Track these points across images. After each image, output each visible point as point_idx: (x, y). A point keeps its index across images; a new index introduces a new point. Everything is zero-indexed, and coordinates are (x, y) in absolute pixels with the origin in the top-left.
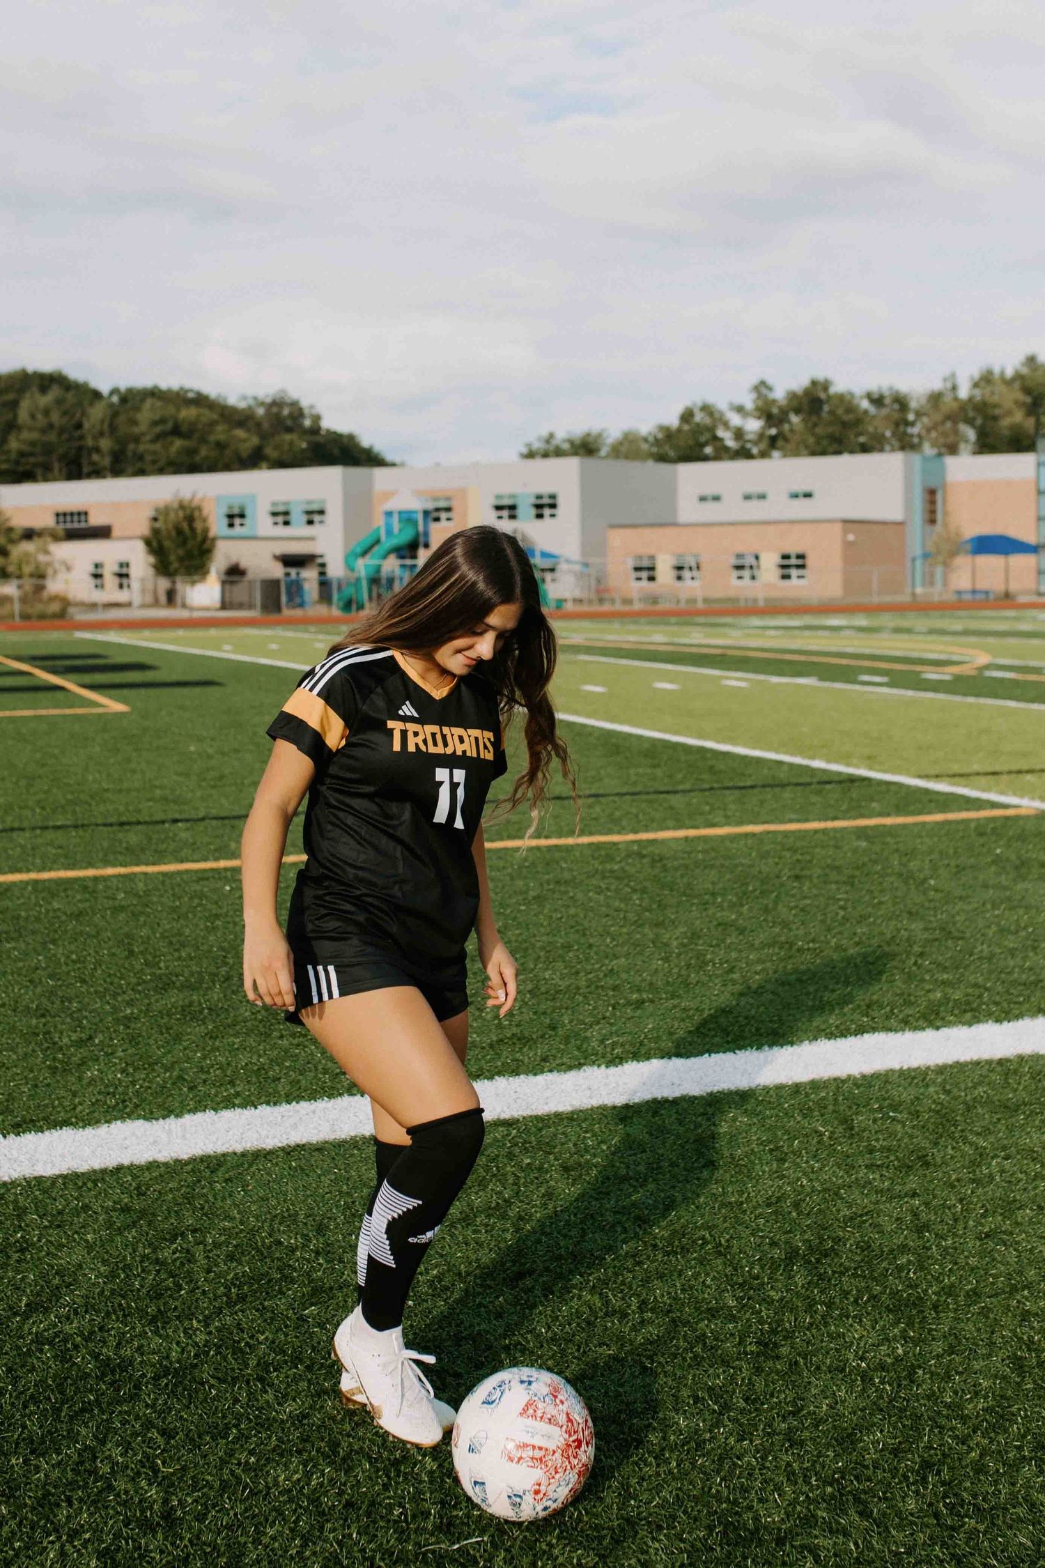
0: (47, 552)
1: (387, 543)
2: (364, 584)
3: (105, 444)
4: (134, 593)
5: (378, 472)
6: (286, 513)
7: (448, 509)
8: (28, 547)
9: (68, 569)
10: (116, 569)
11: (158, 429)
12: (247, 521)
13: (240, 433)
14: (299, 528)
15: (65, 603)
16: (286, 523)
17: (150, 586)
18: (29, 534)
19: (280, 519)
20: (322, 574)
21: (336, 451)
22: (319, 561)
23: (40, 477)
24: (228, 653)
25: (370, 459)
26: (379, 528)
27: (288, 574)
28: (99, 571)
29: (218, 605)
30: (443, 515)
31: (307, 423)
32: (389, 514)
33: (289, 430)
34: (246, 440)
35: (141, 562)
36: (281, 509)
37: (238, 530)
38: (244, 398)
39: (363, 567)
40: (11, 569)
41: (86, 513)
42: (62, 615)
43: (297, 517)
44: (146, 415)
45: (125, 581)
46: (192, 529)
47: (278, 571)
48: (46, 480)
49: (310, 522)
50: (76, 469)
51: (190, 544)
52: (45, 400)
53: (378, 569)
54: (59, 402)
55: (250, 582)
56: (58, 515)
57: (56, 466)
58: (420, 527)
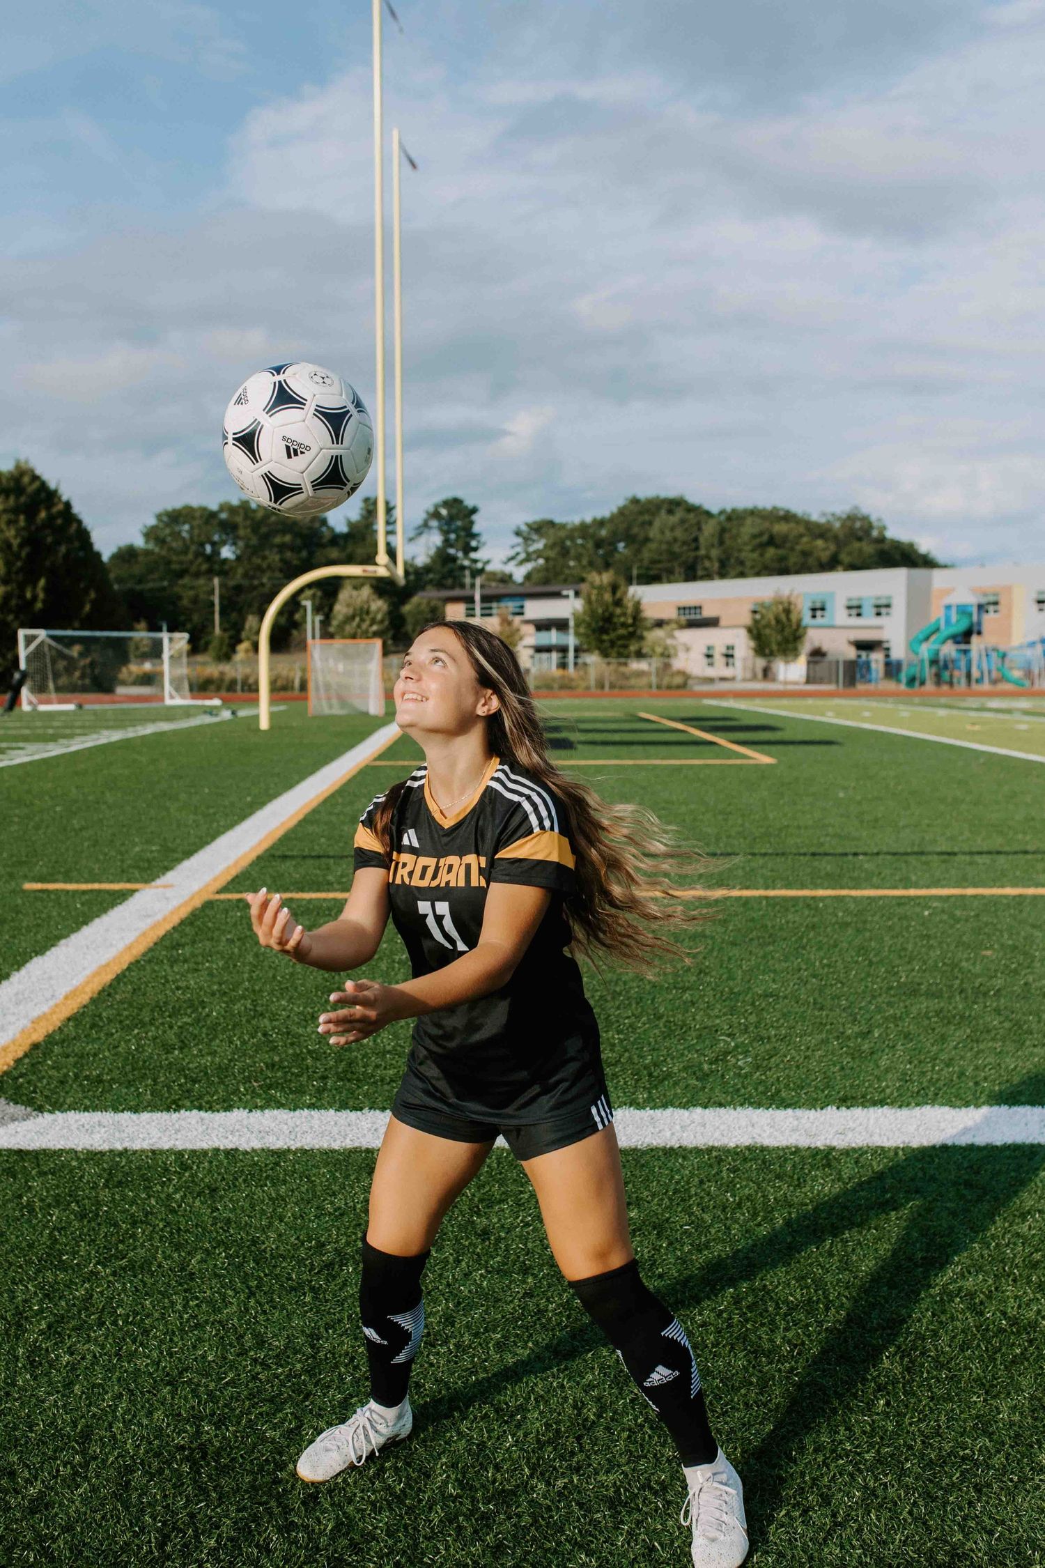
0: (672, 637)
1: (946, 631)
2: (927, 664)
3: (715, 553)
4: (738, 669)
5: (936, 574)
6: (859, 607)
7: (996, 603)
8: (659, 633)
9: (688, 649)
10: (724, 650)
11: (758, 541)
12: (826, 613)
13: (820, 543)
14: (869, 619)
15: (686, 676)
16: (859, 615)
17: (750, 664)
18: (660, 624)
19: (854, 612)
20: (887, 656)
21: (898, 557)
22: (885, 645)
23: (664, 579)
24: (830, 718)
25: (927, 563)
26: (939, 620)
27: (859, 656)
28: (710, 653)
29: (803, 679)
30: (991, 608)
31: (875, 533)
32: (948, 607)
33: (860, 539)
34: (822, 548)
35: (743, 645)
36: (855, 603)
37: (819, 621)
38: (824, 514)
39: (925, 651)
40: (645, 651)
41: (700, 608)
42: (683, 686)
43: (868, 610)
44: (748, 529)
45: (731, 660)
46: (789, 619)
47: (851, 653)
48: (669, 581)
49: (879, 614)
50: (691, 574)
51: (787, 631)
52: (674, 519)
53: (937, 652)
54: (683, 521)
55: (830, 663)
56: (679, 609)
57: (677, 570)
58: (975, 618)
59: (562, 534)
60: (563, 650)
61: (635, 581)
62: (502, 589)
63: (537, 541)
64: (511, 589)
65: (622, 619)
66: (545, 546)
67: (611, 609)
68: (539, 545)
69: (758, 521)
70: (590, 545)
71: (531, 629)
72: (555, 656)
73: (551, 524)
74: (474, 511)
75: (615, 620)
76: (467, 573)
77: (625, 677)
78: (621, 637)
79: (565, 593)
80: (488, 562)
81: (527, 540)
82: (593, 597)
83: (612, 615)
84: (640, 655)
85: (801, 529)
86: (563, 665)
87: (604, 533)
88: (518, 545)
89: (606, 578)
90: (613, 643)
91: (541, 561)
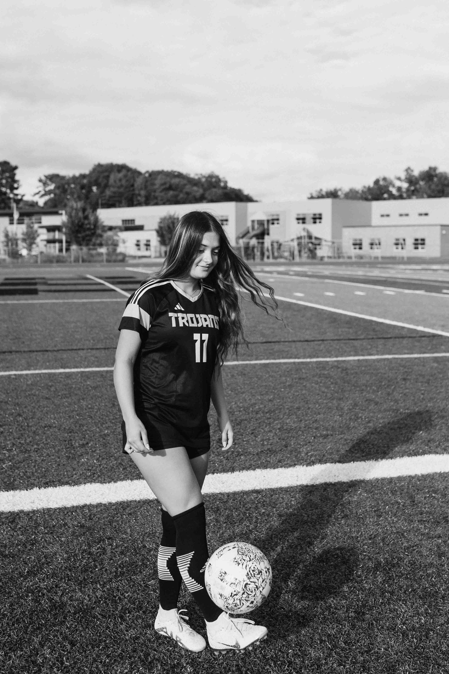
0: (118, 236)
1: (252, 233)
2: (243, 249)
3: (143, 193)
4: (152, 252)
5: (250, 205)
7: (278, 220)
8: (110, 233)
9: (125, 242)
10: (145, 242)
11: (164, 187)
13: (195, 188)
15: (125, 256)
17: (158, 249)
18: (111, 228)
21: (234, 196)
23: (117, 206)
25: (247, 199)
26: (249, 227)
28: (138, 243)
30: (275, 222)
31: (222, 184)
32: (253, 221)
33: (215, 187)
34: (198, 191)
35: (155, 240)
38: (197, 175)
39: (242, 242)
40: (104, 242)
41: (134, 220)
42: (123, 261)
44: (158, 181)
45: (148, 247)
48: (119, 207)
50: (131, 203)
52: (120, 175)
53: (248, 243)
54: (125, 176)
56: (123, 221)
57: (124, 201)
58: (266, 226)
59: (64, 182)
60: (60, 241)
61: (100, 206)
62: (31, 210)
63: (51, 185)
64: (36, 209)
65: (88, 226)
66: (55, 187)
67: (82, 220)
68: (52, 187)
69: (164, 177)
70: (78, 187)
71: (44, 231)
72: (57, 245)
73: (57, 176)
74: (16, 168)
75: (85, 226)
76: (12, 201)
77: (92, 256)
78: (87, 236)
79: (60, 212)
80: (23, 196)
81: (45, 184)
82: (73, 214)
83: (83, 224)
84: (101, 245)
85: (185, 182)
86: (61, 250)
87: (85, 181)
88: (40, 186)
89: (80, 204)
90: (83, 239)
91: (52, 196)
